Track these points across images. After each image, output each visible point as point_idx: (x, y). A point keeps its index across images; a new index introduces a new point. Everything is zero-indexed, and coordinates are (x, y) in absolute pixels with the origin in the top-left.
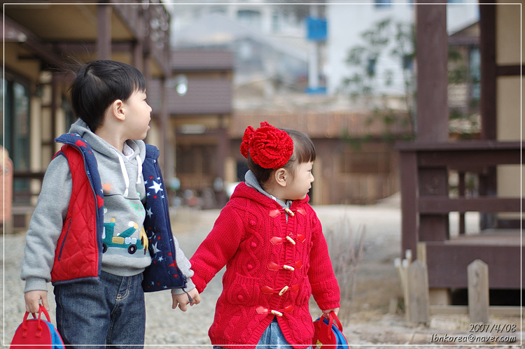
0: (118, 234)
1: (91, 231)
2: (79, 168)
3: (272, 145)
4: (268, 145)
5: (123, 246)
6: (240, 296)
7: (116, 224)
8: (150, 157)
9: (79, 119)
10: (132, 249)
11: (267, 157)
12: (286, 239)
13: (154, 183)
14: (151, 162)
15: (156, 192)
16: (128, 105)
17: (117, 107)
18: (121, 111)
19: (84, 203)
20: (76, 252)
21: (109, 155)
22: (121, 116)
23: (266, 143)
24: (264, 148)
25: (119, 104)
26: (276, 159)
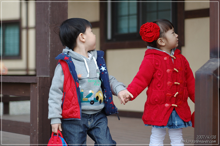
0: (85, 97)
1: (75, 98)
2: (66, 69)
3: (148, 31)
4: (147, 32)
5: (88, 101)
6: (156, 100)
7: (84, 92)
8: (100, 56)
9: (66, 47)
10: (92, 103)
11: (149, 37)
12: (174, 70)
13: (102, 67)
14: (100, 58)
15: (103, 71)
16: (86, 34)
17: (81, 36)
18: (83, 38)
19: (71, 85)
20: (71, 107)
21: (80, 60)
22: (84, 40)
23: (145, 31)
24: (146, 34)
25: (82, 35)
26: (153, 36)
